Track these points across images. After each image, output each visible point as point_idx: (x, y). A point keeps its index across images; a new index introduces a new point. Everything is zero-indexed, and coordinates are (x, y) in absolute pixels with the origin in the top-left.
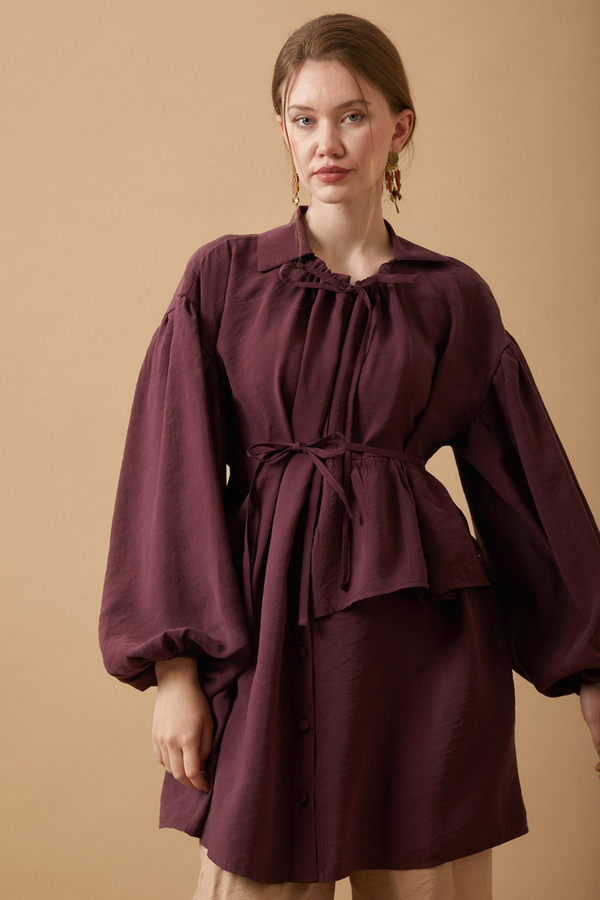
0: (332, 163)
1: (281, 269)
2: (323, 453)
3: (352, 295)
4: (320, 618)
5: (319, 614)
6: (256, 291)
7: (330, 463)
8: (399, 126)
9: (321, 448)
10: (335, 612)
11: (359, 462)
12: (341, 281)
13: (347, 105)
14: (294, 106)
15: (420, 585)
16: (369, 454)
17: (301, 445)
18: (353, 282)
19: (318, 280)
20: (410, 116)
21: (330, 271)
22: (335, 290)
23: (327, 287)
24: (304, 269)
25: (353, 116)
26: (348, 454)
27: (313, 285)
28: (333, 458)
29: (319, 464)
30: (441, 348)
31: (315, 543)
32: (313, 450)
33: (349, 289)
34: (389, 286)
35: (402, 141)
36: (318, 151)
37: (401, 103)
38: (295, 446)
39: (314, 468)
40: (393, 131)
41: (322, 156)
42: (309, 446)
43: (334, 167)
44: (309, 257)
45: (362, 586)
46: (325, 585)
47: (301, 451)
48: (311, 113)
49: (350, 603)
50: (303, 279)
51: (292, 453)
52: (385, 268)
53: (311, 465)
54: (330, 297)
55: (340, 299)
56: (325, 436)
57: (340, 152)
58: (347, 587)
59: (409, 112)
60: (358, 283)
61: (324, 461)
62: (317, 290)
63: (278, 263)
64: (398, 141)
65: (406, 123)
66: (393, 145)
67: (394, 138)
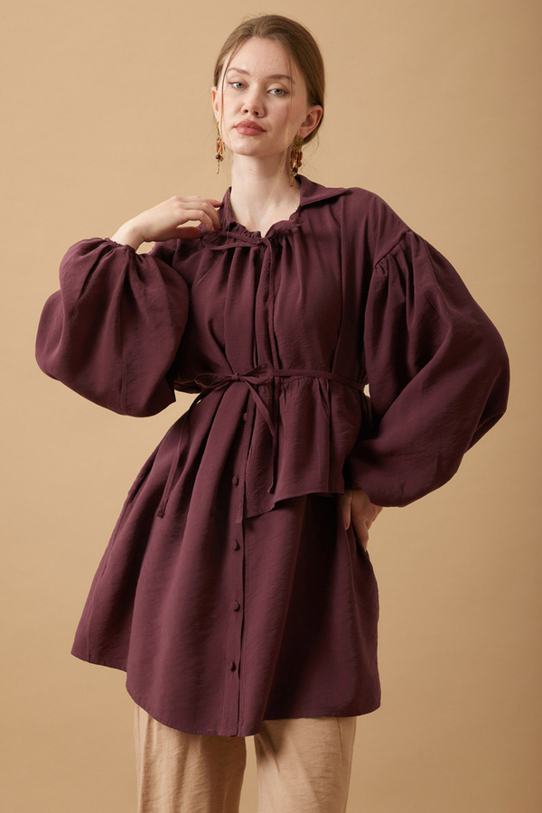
0: (252, 119)
2: (255, 381)
4: (252, 518)
5: (250, 514)
7: (261, 388)
8: (309, 117)
9: (253, 376)
10: (264, 513)
11: (285, 386)
12: (253, 237)
13: (277, 77)
14: (234, 69)
16: (296, 377)
17: (238, 375)
19: (235, 240)
20: (319, 112)
22: (249, 245)
25: (278, 90)
26: (277, 379)
28: (263, 384)
29: (253, 389)
31: (249, 456)
32: (247, 378)
35: (309, 130)
36: (243, 108)
37: (316, 98)
38: (235, 376)
40: (304, 118)
41: (246, 111)
42: (245, 375)
43: (253, 123)
45: (281, 488)
46: (256, 491)
47: (239, 380)
48: (246, 78)
49: (274, 503)
51: (233, 382)
53: (246, 391)
57: (261, 112)
58: (273, 491)
59: (319, 108)
61: (256, 388)
62: (234, 248)
64: (305, 128)
65: (315, 117)
66: (301, 130)
67: (303, 125)
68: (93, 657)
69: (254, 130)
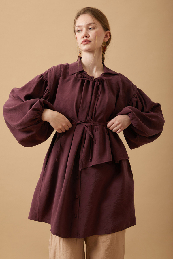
0: (86, 39)
1: (76, 74)
2: (87, 125)
3: (94, 82)
6: (69, 80)
7: (88, 127)
8: (106, 35)
9: (86, 123)
10: (88, 167)
11: (95, 127)
12: (91, 78)
15: (110, 161)
16: (98, 125)
17: (81, 122)
18: (94, 78)
19: (85, 77)
21: (88, 75)
22: (90, 80)
23: (88, 79)
24: (82, 74)
27: (84, 79)
29: (86, 127)
30: (117, 97)
31: (84, 149)
32: (84, 123)
33: (93, 80)
34: (104, 80)
39: (84, 128)
44: (83, 71)
45: (95, 161)
46: (85, 160)
49: (92, 165)
50: (81, 77)
51: (78, 124)
52: (102, 75)
53: (83, 127)
54: (88, 82)
55: (91, 83)
56: (87, 120)
57: (88, 36)
60: (95, 78)
62: (85, 80)
63: (74, 72)
64: (106, 39)
65: (108, 34)
66: (104, 40)
67: (105, 37)
68: (39, 220)
69: (88, 42)
